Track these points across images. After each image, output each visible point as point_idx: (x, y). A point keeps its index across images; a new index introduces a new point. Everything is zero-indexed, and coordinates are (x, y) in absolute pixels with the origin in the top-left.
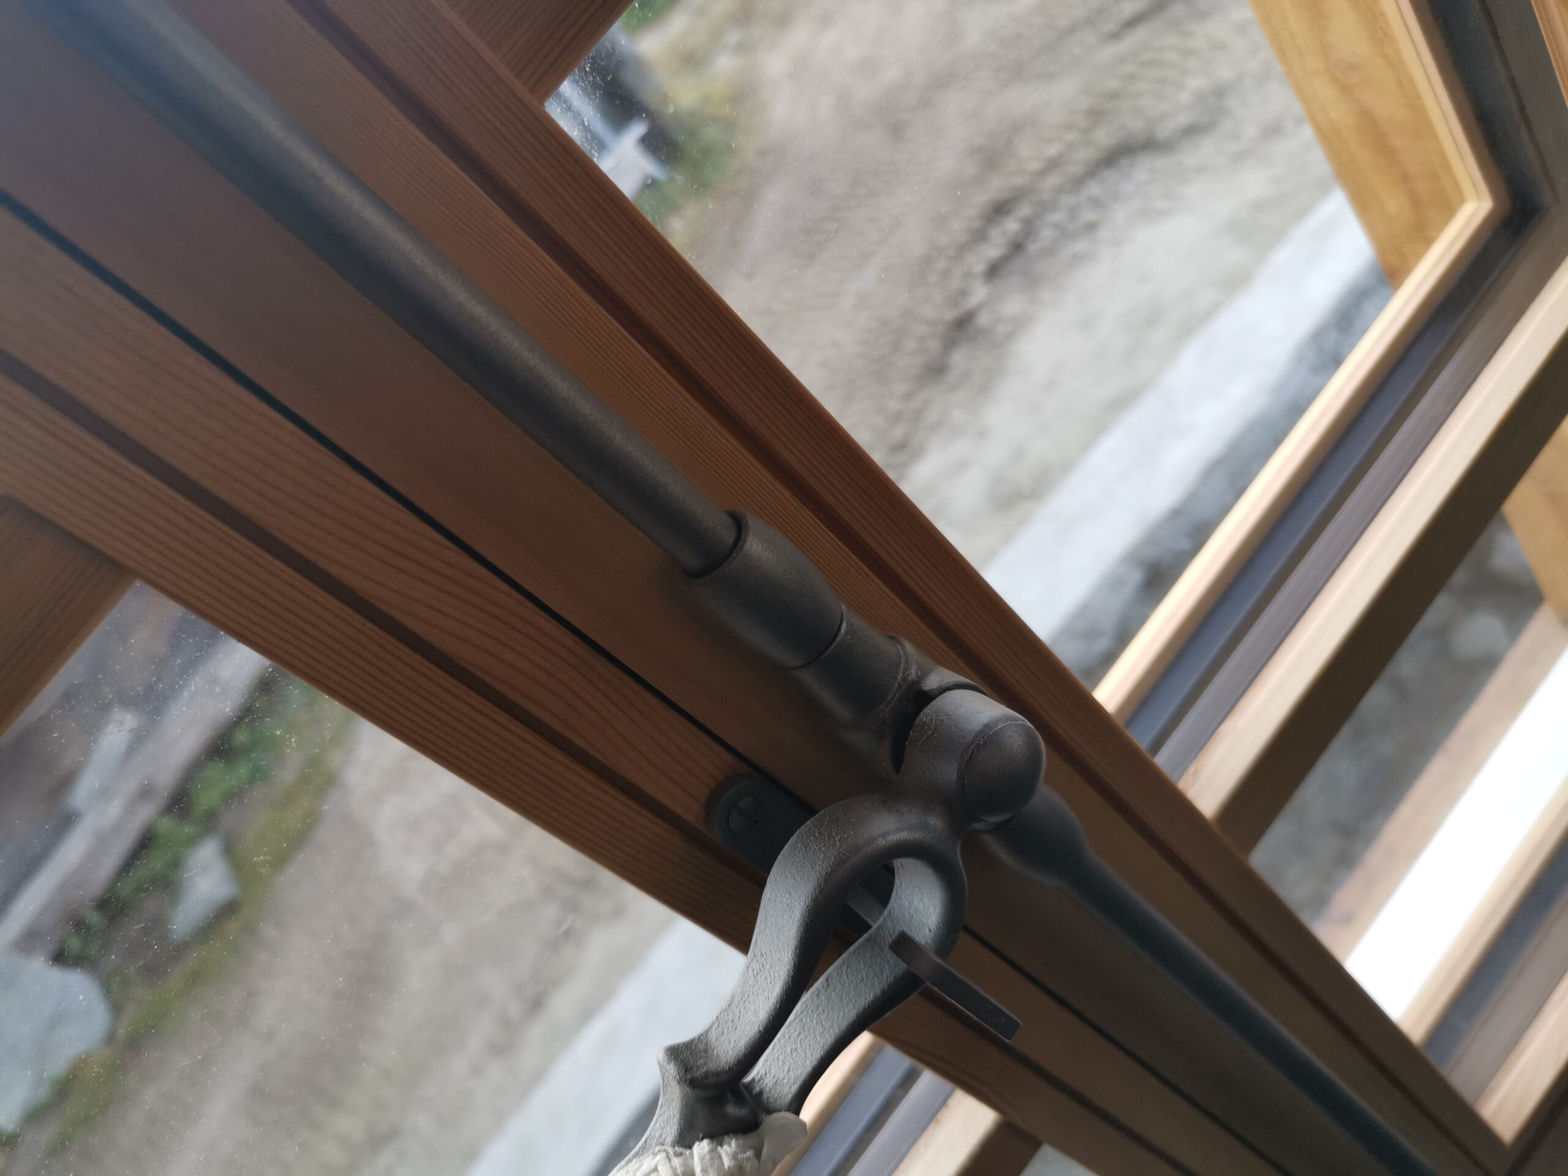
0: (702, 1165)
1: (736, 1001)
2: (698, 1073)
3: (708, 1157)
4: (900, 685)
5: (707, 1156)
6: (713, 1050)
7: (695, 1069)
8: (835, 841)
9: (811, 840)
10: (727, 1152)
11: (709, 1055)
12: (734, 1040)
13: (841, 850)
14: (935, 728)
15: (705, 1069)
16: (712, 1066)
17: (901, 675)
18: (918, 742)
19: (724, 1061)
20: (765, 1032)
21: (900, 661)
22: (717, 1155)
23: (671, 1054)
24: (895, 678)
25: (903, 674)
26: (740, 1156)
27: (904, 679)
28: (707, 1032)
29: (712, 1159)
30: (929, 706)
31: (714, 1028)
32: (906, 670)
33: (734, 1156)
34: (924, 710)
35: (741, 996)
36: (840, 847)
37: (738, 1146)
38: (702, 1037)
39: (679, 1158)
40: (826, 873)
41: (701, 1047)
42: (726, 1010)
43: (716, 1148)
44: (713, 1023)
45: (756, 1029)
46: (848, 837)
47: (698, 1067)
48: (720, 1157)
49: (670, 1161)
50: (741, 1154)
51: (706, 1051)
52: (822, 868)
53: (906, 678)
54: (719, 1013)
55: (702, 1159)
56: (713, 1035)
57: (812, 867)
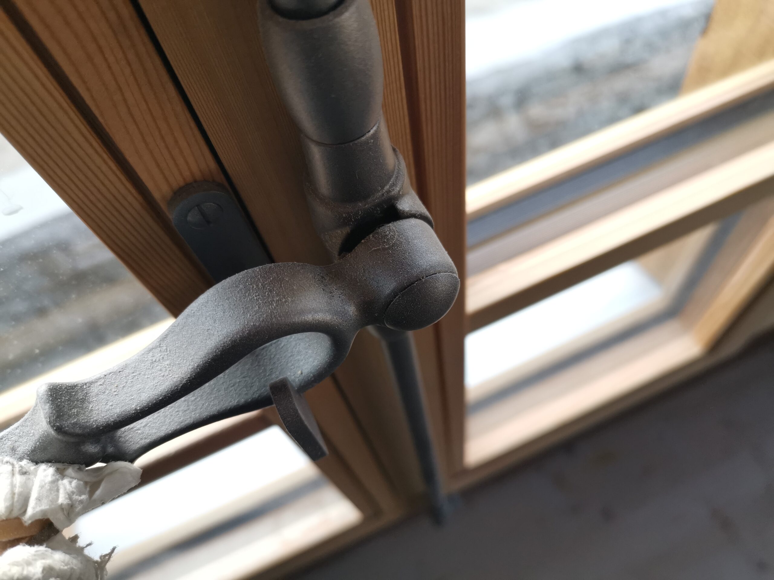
0: (39, 493)
1: (127, 371)
2: (67, 423)
3: (47, 487)
4: (383, 195)
5: (47, 485)
6: (89, 403)
7: (66, 417)
8: (273, 300)
9: (253, 287)
10: (65, 489)
11: (85, 406)
12: (111, 404)
13: (275, 312)
14: (393, 246)
15: (76, 420)
16: (82, 419)
17: (388, 187)
18: (374, 247)
19: (95, 419)
20: (140, 412)
21: (392, 176)
22: (56, 488)
23: (51, 395)
24: (383, 188)
25: (390, 187)
26: (75, 497)
27: (388, 192)
28: (91, 383)
29: (50, 490)
30: (395, 223)
31: (99, 383)
32: (394, 185)
33: (70, 496)
34: (390, 224)
35: (133, 370)
36: (275, 308)
37: (77, 487)
38: (85, 387)
39: (23, 476)
40: (254, 325)
41: (80, 396)
42: (114, 373)
43: (58, 480)
44: (100, 378)
45: (133, 406)
46: (285, 302)
47: (70, 416)
48: (58, 490)
49: (13, 475)
50: (76, 495)
51: (83, 401)
52: (252, 319)
53: (390, 191)
54: (109, 372)
55: (42, 487)
56: (94, 390)
57: (244, 313)
